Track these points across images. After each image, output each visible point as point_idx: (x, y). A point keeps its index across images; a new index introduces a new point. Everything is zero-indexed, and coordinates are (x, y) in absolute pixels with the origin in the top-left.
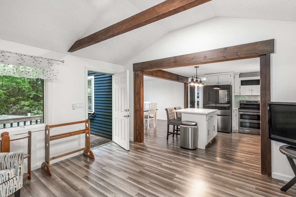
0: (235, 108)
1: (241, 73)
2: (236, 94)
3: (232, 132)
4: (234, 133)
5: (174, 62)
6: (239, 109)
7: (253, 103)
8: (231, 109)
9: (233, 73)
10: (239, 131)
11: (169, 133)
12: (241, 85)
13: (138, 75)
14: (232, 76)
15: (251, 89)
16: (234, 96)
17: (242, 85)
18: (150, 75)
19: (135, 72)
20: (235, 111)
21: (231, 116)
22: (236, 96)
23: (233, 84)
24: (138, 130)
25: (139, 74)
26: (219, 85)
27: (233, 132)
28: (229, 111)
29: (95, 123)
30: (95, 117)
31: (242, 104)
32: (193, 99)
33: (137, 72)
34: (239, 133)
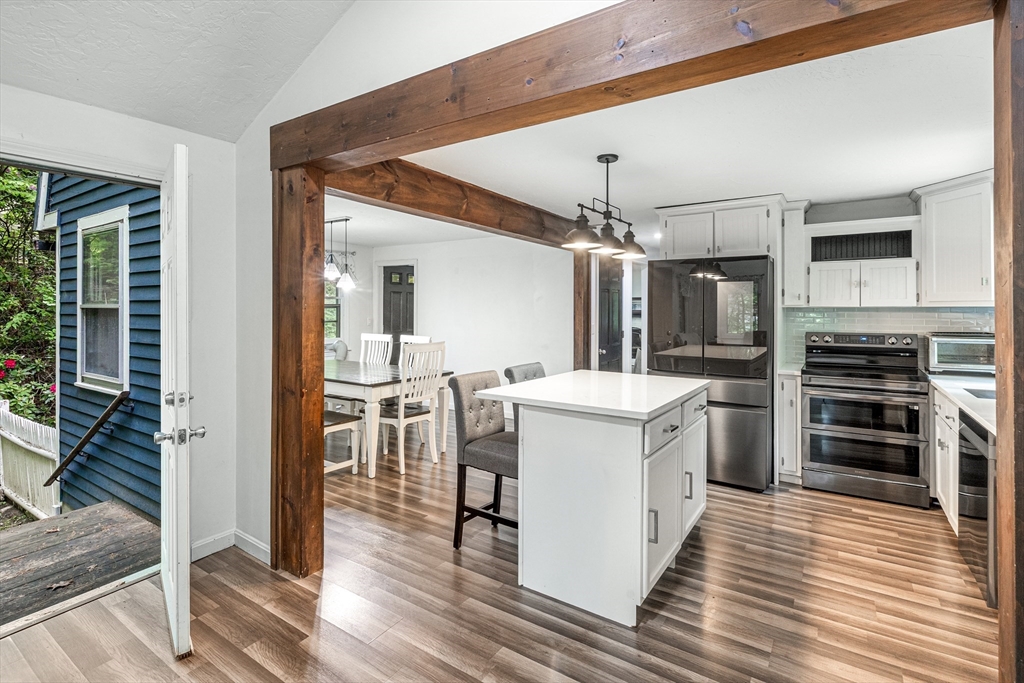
0: (787, 368)
1: (814, 200)
2: (790, 302)
3: (773, 482)
4: (781, 490)
5: (454, 98)
6: (803, 372)
7: (863, 342)
8: (769, 371)
9: (779, 202)
10: (802, 477)
11: (466, 514)
12: (813, 261)
13: (291, 188)
14: (776, 217)
15: (855, 278)
16: (783, 308)
17: (815, 258)
18: (373, 194)
19: (277, 171)
20: (785, 382)
21: (769, 409)
22: (789, 311)
23: (776, 255)
24: (292, 506)
25: (297, 186)
26: (718, 255)
27: (777, 482)
28: (761, 383)
29: (132, 449)
30: (131, 415)
31: (817, 348)
32: (616, 323)
33: (286, 174)
34: (805, 488)
